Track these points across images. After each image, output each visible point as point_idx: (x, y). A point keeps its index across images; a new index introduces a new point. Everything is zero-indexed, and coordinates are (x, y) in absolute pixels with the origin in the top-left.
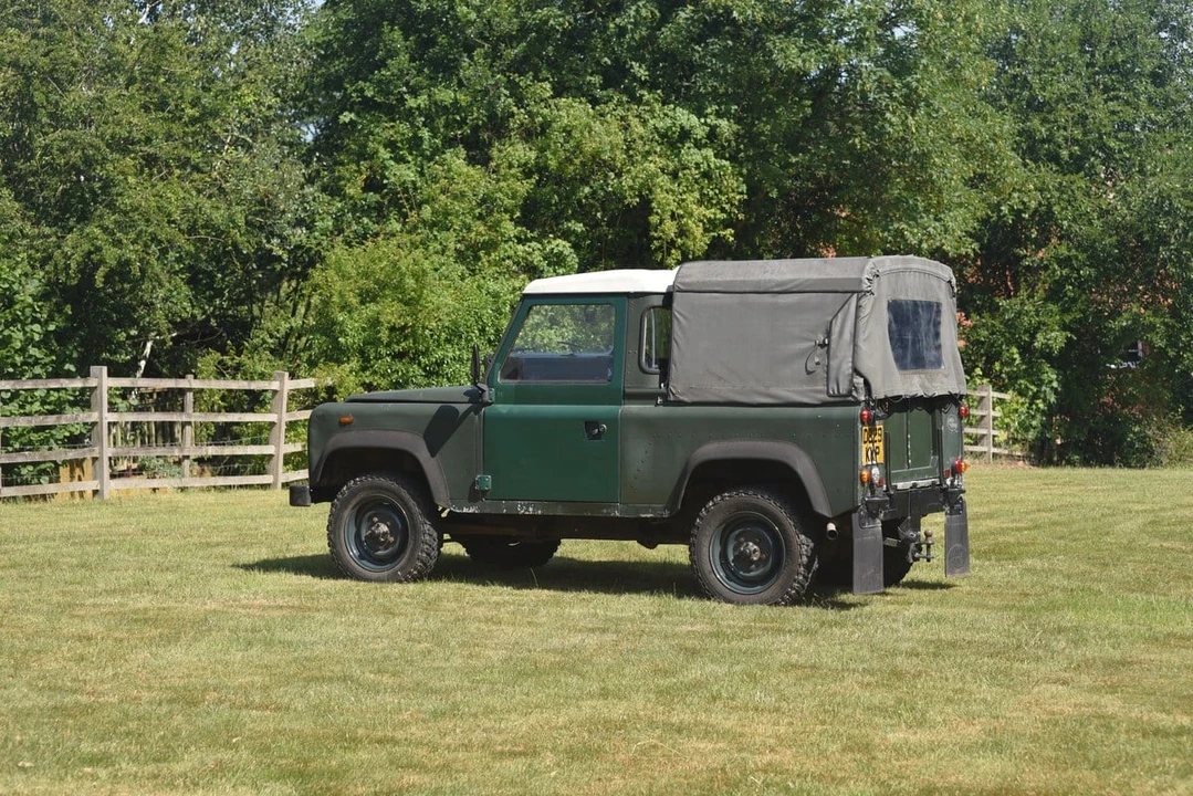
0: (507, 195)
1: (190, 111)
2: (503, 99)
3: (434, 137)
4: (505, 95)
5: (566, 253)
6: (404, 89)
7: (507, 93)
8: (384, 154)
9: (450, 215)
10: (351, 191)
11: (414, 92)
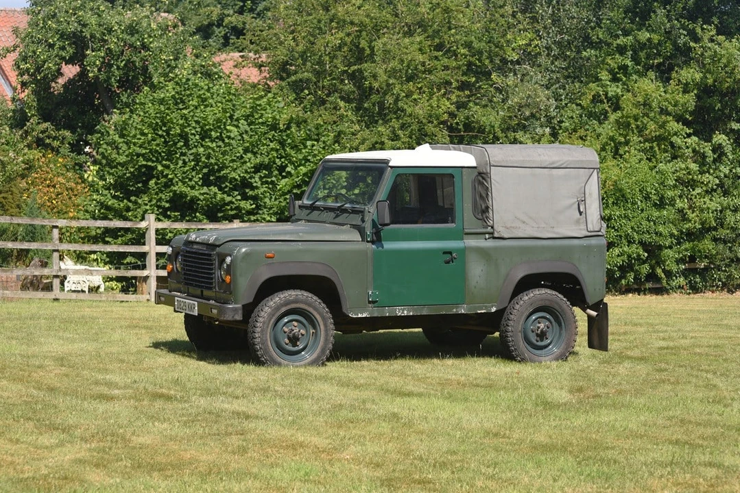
0: (670, 103)
1: (463, 51)
2: (682, 37)
3: (638, 63)
4: (684, 35)
5: (724, 144)
6: (620, 32)
7: (685, 33)
8: (604, 76)
9: (630, 117)
10: (584, 103)
11: (626, 33)
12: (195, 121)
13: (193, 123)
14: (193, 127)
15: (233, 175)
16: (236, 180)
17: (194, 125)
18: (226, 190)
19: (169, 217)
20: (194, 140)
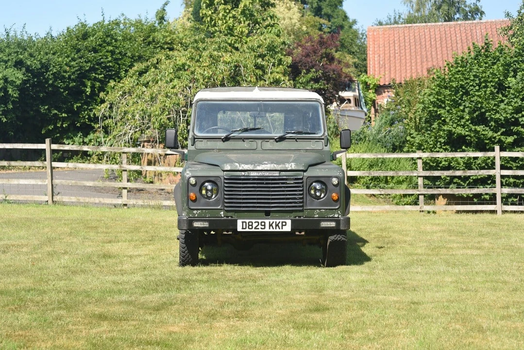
12: (473, 75)
13: (472, 76)
14: (471, 80)
15: (498, 116)
16: (501, 120)
17: (472, 78)
18: (492, 128)
19: (445, 150)
20: (474, 90)
